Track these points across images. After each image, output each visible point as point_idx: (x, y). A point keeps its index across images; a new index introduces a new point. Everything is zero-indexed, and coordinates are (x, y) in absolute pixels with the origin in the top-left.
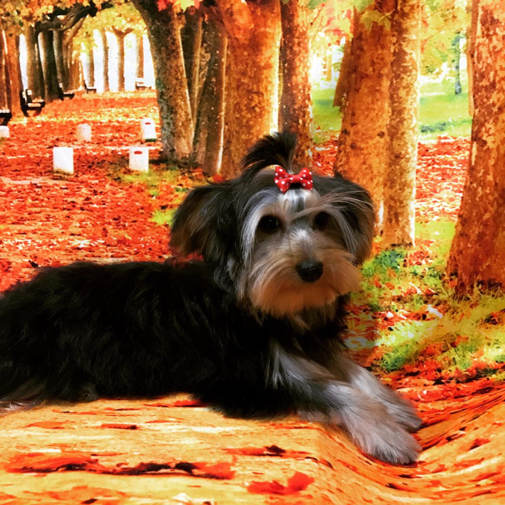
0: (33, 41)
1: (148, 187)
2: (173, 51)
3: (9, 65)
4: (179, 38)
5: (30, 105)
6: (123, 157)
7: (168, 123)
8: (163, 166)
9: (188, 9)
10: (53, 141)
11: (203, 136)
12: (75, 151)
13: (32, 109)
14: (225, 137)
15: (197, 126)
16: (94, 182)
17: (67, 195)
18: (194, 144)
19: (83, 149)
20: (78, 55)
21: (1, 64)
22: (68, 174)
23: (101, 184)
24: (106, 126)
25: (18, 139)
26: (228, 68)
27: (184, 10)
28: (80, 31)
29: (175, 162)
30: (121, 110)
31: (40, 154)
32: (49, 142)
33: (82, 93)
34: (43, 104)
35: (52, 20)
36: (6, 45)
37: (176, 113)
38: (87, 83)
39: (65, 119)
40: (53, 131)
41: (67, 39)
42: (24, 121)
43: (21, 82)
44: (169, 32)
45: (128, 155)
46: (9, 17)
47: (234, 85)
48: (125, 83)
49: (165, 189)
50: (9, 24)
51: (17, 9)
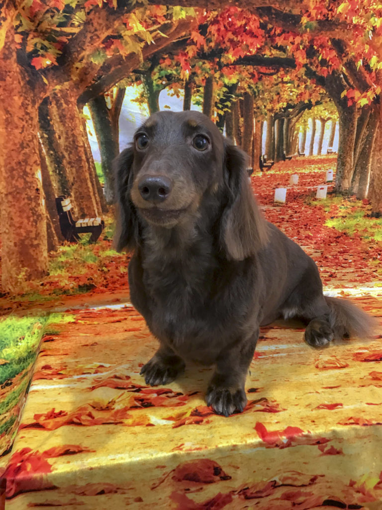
0: (271, 125)
1: (324, 207)
2: (351, 131)
3: (255, 139)
4: (356, 123)
5: (265, 164)
6: (314, 192)
7: (340, 172)
8: (333, 195)
9: (364, 106)
10: (276, 185)
11: (357, 178)
12: (288, 190)
13: (266, 166)
14: (371, 178)
15: (355, 172)
16: (296, 206)
17: (280, 214)
18: (352, 182)
19: (293, 189)
20: (298, 133)
21: (250, 141)
22: (282, 203)
23: (300, 207)
24: (307, 175)
25: (256, 184)
26: (376, 139)
27: (362, 105)
28: (300, 119)
29: (340, 193)
30: (317, 166)
31: (267, 193)
32: (273, 186)
33: (297, 156)
34: (273, 164)
35: (284, 112)
36: (255, 128)
37: (345, 166)
38: (300, 150)
39: (285, 172)
40: (276, 180)
41: (292, 124)
42: (260, 174)
43: (261, 150)
44: (351, 120)
45: (316, 191)
46: (259, 110)
47: (378, 149)
48: (322, 150)
49: (333, 207)
50: (258, 114)
51: (265, 104)
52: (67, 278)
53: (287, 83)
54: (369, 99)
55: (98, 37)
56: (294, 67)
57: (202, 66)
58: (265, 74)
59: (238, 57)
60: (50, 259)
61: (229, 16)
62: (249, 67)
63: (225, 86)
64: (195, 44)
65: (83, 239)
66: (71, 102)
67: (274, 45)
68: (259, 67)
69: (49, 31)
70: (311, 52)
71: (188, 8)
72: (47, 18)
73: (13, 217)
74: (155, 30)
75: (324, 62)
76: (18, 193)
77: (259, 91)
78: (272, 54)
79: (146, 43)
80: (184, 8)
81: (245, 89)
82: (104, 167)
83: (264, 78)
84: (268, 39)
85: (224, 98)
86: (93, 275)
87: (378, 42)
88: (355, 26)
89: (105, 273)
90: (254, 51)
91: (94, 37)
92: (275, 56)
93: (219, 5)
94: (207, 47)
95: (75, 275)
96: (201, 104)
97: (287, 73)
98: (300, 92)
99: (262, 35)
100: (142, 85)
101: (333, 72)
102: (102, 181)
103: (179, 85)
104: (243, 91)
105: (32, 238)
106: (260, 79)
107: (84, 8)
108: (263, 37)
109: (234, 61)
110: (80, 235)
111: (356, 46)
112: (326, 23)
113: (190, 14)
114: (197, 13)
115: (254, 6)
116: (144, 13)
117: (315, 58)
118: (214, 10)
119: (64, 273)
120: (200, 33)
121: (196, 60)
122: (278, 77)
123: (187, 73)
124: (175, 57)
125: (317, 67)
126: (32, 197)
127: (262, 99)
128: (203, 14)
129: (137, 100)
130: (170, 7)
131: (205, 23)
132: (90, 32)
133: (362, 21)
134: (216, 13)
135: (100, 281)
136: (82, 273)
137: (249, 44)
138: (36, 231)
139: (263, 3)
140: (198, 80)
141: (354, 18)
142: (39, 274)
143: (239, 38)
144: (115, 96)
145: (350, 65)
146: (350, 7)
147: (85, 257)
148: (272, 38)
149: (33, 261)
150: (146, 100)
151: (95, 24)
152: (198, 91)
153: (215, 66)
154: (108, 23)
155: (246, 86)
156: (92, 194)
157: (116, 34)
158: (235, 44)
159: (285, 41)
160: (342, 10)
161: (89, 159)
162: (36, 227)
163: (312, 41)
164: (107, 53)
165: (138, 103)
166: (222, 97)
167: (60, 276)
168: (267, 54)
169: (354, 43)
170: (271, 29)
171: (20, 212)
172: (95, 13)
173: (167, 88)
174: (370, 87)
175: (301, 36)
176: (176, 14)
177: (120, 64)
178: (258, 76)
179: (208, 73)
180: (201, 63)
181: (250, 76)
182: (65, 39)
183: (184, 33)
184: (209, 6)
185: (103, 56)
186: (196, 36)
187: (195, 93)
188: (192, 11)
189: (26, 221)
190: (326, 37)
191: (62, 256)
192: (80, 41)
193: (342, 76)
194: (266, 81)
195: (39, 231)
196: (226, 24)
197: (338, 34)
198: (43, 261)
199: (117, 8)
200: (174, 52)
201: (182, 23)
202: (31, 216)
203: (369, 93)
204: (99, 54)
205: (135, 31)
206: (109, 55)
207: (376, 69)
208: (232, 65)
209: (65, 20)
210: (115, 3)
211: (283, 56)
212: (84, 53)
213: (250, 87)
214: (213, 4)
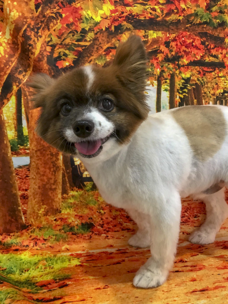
35: (222, 96)
46: (206, 94)
50: (206, 97)
51: (209, 90)
52: (74, 216)
53: (221, 77)
55: (102, 48)
56: (224, 67)
57: (167, 66)
58: (207, 72)
59: (189, 61)
60: (63, 200)
61: (183, 37)
62: (196, 67)
63: (183, 79)
65: (88, 186)
67: (210, 54)
68: (203, 67)
69: (70, 44)
71: (158, 32)
72: (70, 36)
73: (40, 168)
76: (44, 150)
77: (204, 82)
78: (210, 60)
80: (155, 32)
81: (195, 81)
83: (207, 74)
84: (207, 51)
85: (183, 87)
86: (93, 215)
89: (102, 214)
90: (199, 58)
91: (99, 48)
92: (212, 61)
93: (176, 30)
94: (170, 55)
95: (80, 214)
96: (168, 91)
97: (220, 71)
99: (203, 48)
103: (153, 78)
105: (51, 184)
106: (204, 75)
107: (94, 30)
108: (204, 49)
109: (187, 64)
110: (85, 183)
113: (159, 35)
114: (163, 35)
115: (197, 32)
116: (130, 34)
118: (173, 33)
119: (71, 212)
120: (165, 46)
121: (163, 63)
122: (215, 74)
123: (158, 71)
124: (151, 61)
126: (54, 153)
127: (207, 87)
128: (167, 35)
130: (147, 31)
131: (169, 40)
132: (97, 45)
134: (174, 35)
135: (98, 220)
136: (85, 213)
137: (196, 54)
138: (55, 178)
139: (202, 30)
140: (166, 75)
142: (54, 211)
143: (189, 50)
147: (88, 201)
148: (209, 50)
149: (50, 201)
151: (100, 40)
152: (166, 82)
153: (176, 66)
154: (108, 39)
155: (196, 79)
157: (113, 46)
158: (187, 54)
159: (217, 52)
162: (55, 176)
164: (107, 57)
166: (181, 86)
167: (69, 214)
168: (207, 59)
170: (208, 45)
171: (44, 164)
172: (100, 34)
175: (226, 49)
176: (150, 35)
178: (203, 73)
179: (171, 70)
180: (167, 64)
181: (198, 73)
182: (80, 49)
183: (155, 46)
184: (170, 31)
185: (105, 59)
186: (163, 48)
187: (164, 83)
188: (160, 34)
189: (48, 171)
191: (72, 198)
192: (90, 50)
194: (208, 76)
195: (56, 179)
196: (181, 41)
198: (57, 201)
199: (114, 31)
200: (150, 57)
201: (154, 40)
202: (52, 167)
204: (102, 58)
206: (108, 59)
208: (186, 66)
209: (81, 38)
210: (113, 28)
211: (217, 61)
212: (92, 58)
213: (198, 80)
214: (173, 30)
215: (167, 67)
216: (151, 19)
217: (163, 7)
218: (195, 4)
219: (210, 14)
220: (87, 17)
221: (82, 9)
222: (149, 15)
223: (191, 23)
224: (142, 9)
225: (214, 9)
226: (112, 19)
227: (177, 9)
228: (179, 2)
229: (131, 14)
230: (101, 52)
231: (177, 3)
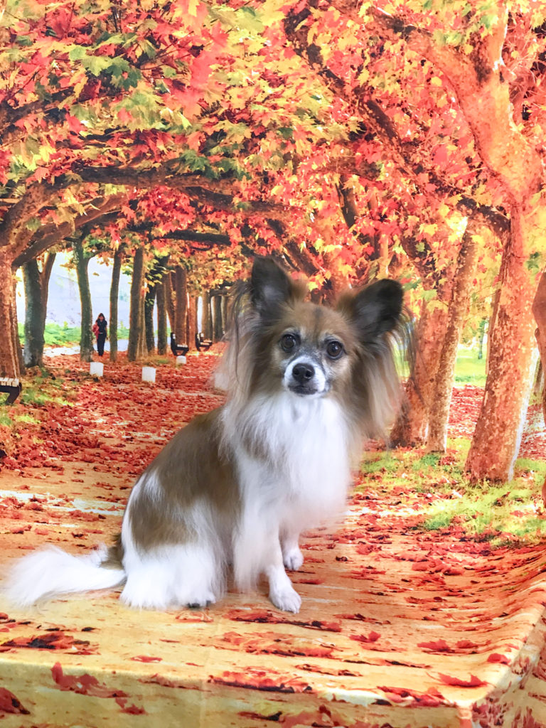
0: (207, 301)
3: (189, 315)
5: (202, 343)
9: (314, 290)
13: (203, 346)
21: (184, 316)
25: (192, 365)
27: (311, 290)
31: (206, 377)
32: (212, 369)
34: (211, 344)
35: (221, 289)
36: (188, 303)
40: (215, 362)
42: (197, 354)
43: (197, 327)
46: (192, 285)
50: (192, 289)
51: (199, 279)
53: (222, 259)
54: (318, 283)
55: (35, 207)
56: (229, 244)
58: (198, 249)
59: (168, 231)
61: (159, 194)
62: (180, 241)
63: (156, 258)
64: (126, 217)
65: (1, 398)
66: (6, 264)
67: (206, 222)
68: (191, 242)
70: (246, 231)
71: (119, 186)
74: (87, 204)
75: (261, 242)
77: (191, 266)
78: (204, 231)
79: (79, 214)
80: (115, 186)
81: (176, 262)
82: (26, 328)
83: (196, 253)
84: (199, 216)
85: (155, 270)
86: (5, 440)
87: (322, 224)
88: (293, 208)
89: (17, 439)
90: (185, 226)
91: (32, 207)
92: (208, 232)
93: (149, 183)
94: (138, 221)
96: (130, 274)
97: (221, 249)
98: (237, 270)
99: (192, 212)
100: (72, 252)
101: (273, 251)
102: (22, 341)
103: (108, 254)
104: (174, 264)
106: (192, 253)
107: (25, 183)
108: (194, 214)
109: (165, 235)
111: (296, 228)
112: (260, 204)
113: (121, 191)
114: (128, 190)
115: (184, 186)
116: (78, 189)
117: (251, 237)
118: (144, 188)
120: (130, 207)
121: (126, 232)
122: (212, 253)
123: (117, 243)
124: (106, 228)
125: (254, 245)
127: (196, 274)
128: (133, 191)
129: (66, 266)
130: (102, 184)
131: (136, 199)
132: (28, 203)
133: (301, 204)
134: (146, 191)
135: (12, 448)
137: (180, 220)
139: (193, 183)
140: (128, 250)
141: (291, 201)
143: (169, 214)
144: (45, 261)
145: (292, 246)
146: (284, 190)
148: (203, 215)
150: (75, 266)
151: (34, 197)
152: (128, 261)
153: (145, 238)
154: (45, 196)
155: (178, 259)
156: (12, 353)
157: (51, 206)
158: (165, 219)
159: (218, 219)
160: (276, 192)
161: (13, 318)
163: (246, 221)
164: (42, 221)
165: (66, 268)
166: (152, 268)
168: (199, 230)
169: (294, 224)
170: (202, 207)
172: (34, 187)
173: (97, 256)
174: (318, 271)
175: (234, 215)
176: (107, 190)
177: (53, 231)
178: (191, 250)
179: (138, 244)
180: (131, 235)
181: (182, 250)
182: (5, 208)
183: (114, 207)
184: (139, 184)
185: (38, 224)
186: (126, 210)
187: (124, 262)
188: (122, 189)
190: (260, 218)
192: (18, 210)
193: (283, 257)
194: (199, 255)
196: (156, 200)
197: (275, 215)
199: (54, 184)
200: (104, 223)
201: (113, 198)
203: (318, 277)
204: (34, 222)
205: (69, 203)
206: (43, 223)
207: (323, 252)
208: (162, 238)
209: (6, 192)
210: (53, 180)
211: (216, 233)
212: (21, 221)
213: (182, 261)
214: (143, 182)
215: (131, 238)
216: (109, 167)
217: (130, 149)
218: (180, 144)
219: (206, 159)
220: (17, 164)
221: (11, 153)
222: (107, 161)
223: (174, 173)
224: (96, 152)
225: (214, 150)
226: (52, 166)
227: (151, 151)
228: (155, 142)
229: (79, 160)
230: (34, 213)
231: (151, 143)
